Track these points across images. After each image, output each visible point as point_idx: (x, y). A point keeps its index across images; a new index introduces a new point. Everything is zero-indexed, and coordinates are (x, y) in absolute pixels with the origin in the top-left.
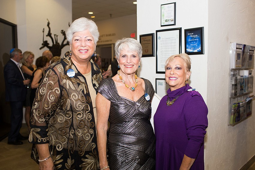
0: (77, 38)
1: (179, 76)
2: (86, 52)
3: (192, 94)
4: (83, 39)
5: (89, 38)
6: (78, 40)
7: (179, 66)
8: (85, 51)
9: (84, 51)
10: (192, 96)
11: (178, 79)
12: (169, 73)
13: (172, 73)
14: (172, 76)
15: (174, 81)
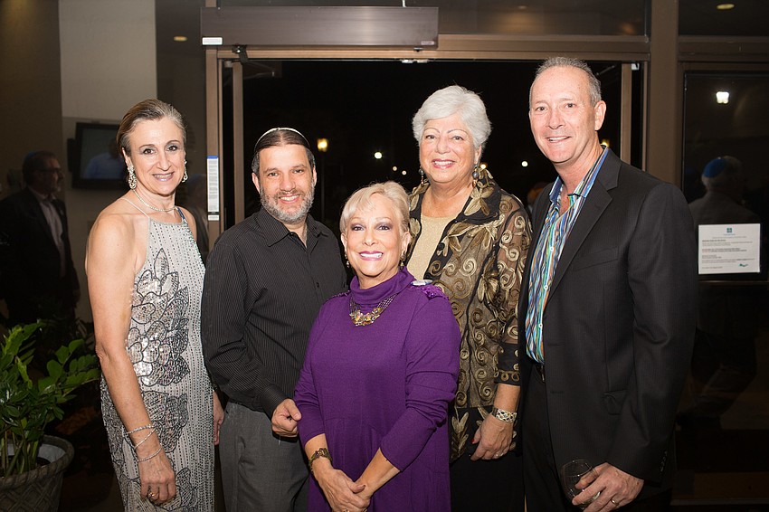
0: (430, 132)
1: (388, 249)
2: (449, 166)
3: (428, 293)
4: (445, 134)
5: (457, 133)
6: (432, 137)
7: (385, 221)
8: (447, 163)
9: (444, 163)
10: (430, 299)
11: (384, 257)
12: (361, 239)
13: (369, 241)
14: (369, 249)
15: (377, 262)
